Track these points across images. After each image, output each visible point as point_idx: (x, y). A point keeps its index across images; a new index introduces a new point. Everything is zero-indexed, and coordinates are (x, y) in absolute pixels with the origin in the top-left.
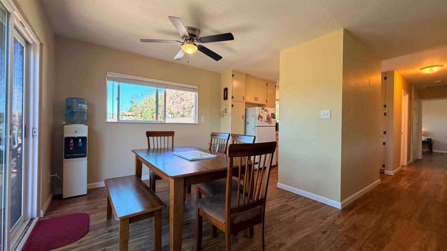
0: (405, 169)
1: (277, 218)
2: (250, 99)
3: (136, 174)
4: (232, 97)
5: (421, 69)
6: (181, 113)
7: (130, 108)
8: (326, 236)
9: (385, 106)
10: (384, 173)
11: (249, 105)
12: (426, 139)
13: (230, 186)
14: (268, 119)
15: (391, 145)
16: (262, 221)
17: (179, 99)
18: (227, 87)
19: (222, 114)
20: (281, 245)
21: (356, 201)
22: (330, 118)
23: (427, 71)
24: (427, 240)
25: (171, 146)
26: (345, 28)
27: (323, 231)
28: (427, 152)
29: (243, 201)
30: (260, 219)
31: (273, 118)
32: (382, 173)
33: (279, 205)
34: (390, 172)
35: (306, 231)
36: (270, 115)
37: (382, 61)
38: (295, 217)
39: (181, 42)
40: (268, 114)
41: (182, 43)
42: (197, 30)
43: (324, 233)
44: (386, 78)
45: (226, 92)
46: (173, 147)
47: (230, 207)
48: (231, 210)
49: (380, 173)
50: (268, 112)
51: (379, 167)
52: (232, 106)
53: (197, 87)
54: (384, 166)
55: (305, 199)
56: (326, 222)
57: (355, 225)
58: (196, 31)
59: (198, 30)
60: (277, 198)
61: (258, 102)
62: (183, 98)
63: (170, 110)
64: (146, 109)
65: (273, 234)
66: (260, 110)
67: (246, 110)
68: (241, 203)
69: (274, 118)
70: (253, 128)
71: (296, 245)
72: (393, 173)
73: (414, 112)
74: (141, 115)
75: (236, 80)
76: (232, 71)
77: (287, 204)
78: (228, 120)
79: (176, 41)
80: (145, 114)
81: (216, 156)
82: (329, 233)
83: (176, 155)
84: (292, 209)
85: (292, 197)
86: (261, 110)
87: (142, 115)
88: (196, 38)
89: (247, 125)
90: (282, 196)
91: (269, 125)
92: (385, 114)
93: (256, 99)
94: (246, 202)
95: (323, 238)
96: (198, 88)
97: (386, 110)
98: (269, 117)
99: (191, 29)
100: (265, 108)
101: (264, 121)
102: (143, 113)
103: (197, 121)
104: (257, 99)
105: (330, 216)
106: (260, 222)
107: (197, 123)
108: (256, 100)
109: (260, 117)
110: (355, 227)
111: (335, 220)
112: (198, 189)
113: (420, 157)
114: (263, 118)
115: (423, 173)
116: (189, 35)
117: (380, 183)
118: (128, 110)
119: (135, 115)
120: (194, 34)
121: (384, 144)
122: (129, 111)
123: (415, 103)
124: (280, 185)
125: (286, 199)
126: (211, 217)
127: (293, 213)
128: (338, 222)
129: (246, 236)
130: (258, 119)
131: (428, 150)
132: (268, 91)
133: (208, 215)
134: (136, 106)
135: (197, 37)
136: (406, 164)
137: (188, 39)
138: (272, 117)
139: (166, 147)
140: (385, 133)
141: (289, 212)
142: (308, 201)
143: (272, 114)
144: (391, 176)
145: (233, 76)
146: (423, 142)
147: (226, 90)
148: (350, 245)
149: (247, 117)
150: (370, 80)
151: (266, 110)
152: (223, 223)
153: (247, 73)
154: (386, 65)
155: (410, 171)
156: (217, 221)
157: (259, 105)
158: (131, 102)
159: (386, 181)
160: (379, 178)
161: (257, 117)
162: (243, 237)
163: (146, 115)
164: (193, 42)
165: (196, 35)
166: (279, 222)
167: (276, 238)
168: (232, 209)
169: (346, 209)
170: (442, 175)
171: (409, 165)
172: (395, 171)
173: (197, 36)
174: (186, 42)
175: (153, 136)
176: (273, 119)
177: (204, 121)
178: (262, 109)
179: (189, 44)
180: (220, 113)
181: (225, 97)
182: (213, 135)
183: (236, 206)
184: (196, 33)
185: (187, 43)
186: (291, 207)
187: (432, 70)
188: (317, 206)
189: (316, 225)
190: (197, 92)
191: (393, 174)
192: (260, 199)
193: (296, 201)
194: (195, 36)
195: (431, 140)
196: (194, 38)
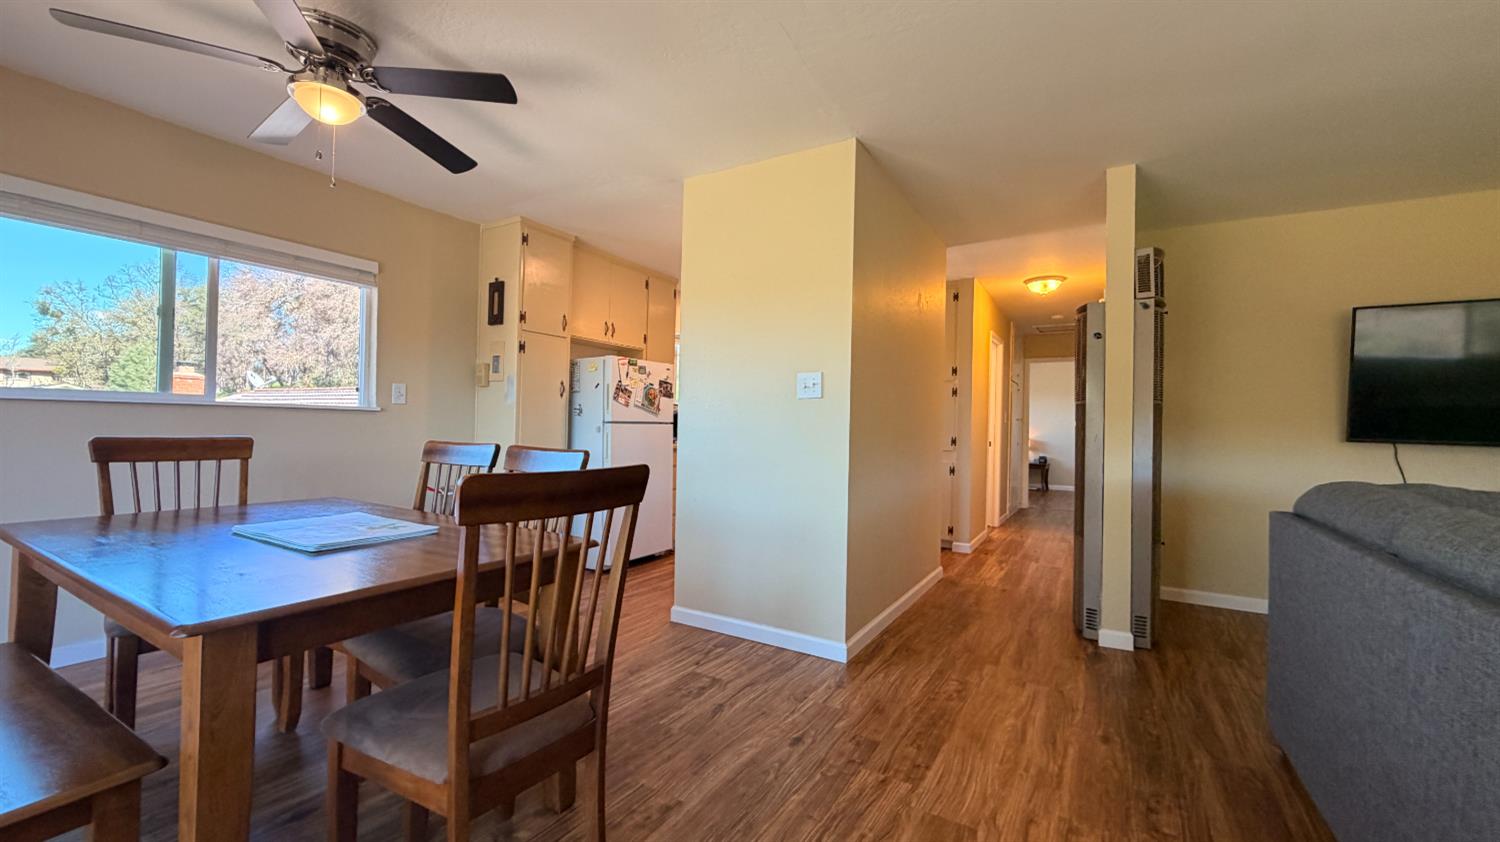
0: (995, 535)
1: (661, 722)
2: (589, 328)
3: (12, 640)
4: (522, 317)
5: (1026, 282)
6: (320, 371)
7: (35, 340)
8: (802, 748)
9: (955, 371)
10: (950, 549)
11: (583, 348)
12: (1037, 457)
13: (469, 636)
14: (650, 400)
15: (967, 475)
16: (598, 744)
17: (308, 312)
18: (501, 280)
19: (479, 375)
20: (667, 810)
21: (886, 631)
22: (822, 397)
23: (1036, 288)
24: (1028, 708)
25: (236, 502)
26: (859, 138)
27: (795, 736)
28: (1038, 490)
29: (525, 680)
30: (590, 737)
31: (664, 396)
32: (946, 549)
33: (673, 679)
34: (964, 546)
35: (747, 747)
36: (656, 386)
37: (949, 250)
38: (720, 707)
39: (283, 69)
40: (649, 381)
41: (291, 74)
42: (363, 36)
43: (798, 741)
44: (956, 297)
45: (496, 295)
46: (243, 501)
47: (469, 715)
48: (472, 725)
49: (943, 549)
50: (650, 373)
51: (941, 534)
52: (522, 347)
53: (373, 267)
54: (951, 531)
55: (753, 647)
56: (803, 710)
57: (877, 701)
58: (357, 37)
59: (368, 36)
60: (665, 658)
61: (618, 341)
62: (329, 312)
63: (261, 357)
64: (128, 349)
65: (644, 781)
66: (621, 366)
67: (573, 365)
68: (516, 693)
69: (669, 395)
70: (599, 429)
71: (714, 798)
72: (971, 547)
73: (1013, 388)
74: (101, 373)
75: (535, 255)
76: (522, 222)
77: (699, 671)
78: (506, 396)
79: (261, 58)
80: (123, 367)
81: (436, 527)
82: (810, 740)
83: (244, 537)
84: (711, 686)
85: (716, 646)
86: (626, 366)
87: (109, 373)
88: (358, 66)
89: (577, 419)
90: (683, 649)
91: (651, 418)
92: (955, 392)
93: (610, 329)
94: (536, 685)
95: (795, 756)
96: (380, 271)
97: (957, 382)
98: (652, 391)
99: (336, 26)
100: (640, 363)
101: (636, 406)
102: (114, 366)
103: (374, 399)
104: (613, 332)
105: (816, 688)
106: (591, 750)
107: (374, 406)
108: (610, 333)
109: (621, 390)
110: (877, 709)
111: (829, 697)
112: (354, 668)
113: (1025, 503)
114: (632, 396)
115: (1029, 541)
116: (323, 44)
117: (941, 577)
118: (18, 348)
119: (66, 371)
120: (351, 47)
121: (952, 471)
122: (30, 353)
123: (1016, 368)
124: (680, 613)
125: (696, 657)
126: (390, 768)
127: (716, 696)
128: (837, 704)
129: (548, 811)
130: (615, 398)
131: (1039, 486)
132: (651, 308)
133: (379, 761)
134: (71, 331)
135: (365, 64)
136: (997, 524)
137: (321, 64)
138: (661, 391)
139: (207, 502)
140: (954, 442)
141: (702, 698)
142: (761, 653)
143: (661, 383)
144: (966, 555)
145: (525, 239)
146: (1032, 466)
147: (497, 288)
148: (861, 763)
149: (576, 389)
150: (920, 295)
151: (642, 370)
152: (439, 781)
153: (576, 237)
154: (957, 260)
155: (1005, 539)
156: (417, 780)
157: (620, 351)
158: (44, 311)
159: (953, 572)
160: (939, 562)
161: (612, 390)
162: (538, 814)
163: (133, 375)
164: (345, 79)
165: (357, 54)
166: (668, 733)
167: (653, 790)
168: (475, 721)
169: (859, 661)
170: (1063, 544)
171: (1003, 525)
172: (973, 542)
173: (362, 60)
174: (308, 72)
175: (134, 461)
176: (664, 400)
177: (402, 400)
178: (630, 363)
179: (325, 80)
180: (475, 372)
181: (496, 312)
182: (432, 451)
183: (496, 707)
184: (361, 47)
185: (316, 79)
186: (707, 680)
187: (1045, 286)
188: (782, 663)
189: (776, 723)
190: (375, 284)
191: (969, 551)
192: (589, 670)
193: (724, 658)
194: (354, 56)
195: (1045, 459)
196: (350, 65)
